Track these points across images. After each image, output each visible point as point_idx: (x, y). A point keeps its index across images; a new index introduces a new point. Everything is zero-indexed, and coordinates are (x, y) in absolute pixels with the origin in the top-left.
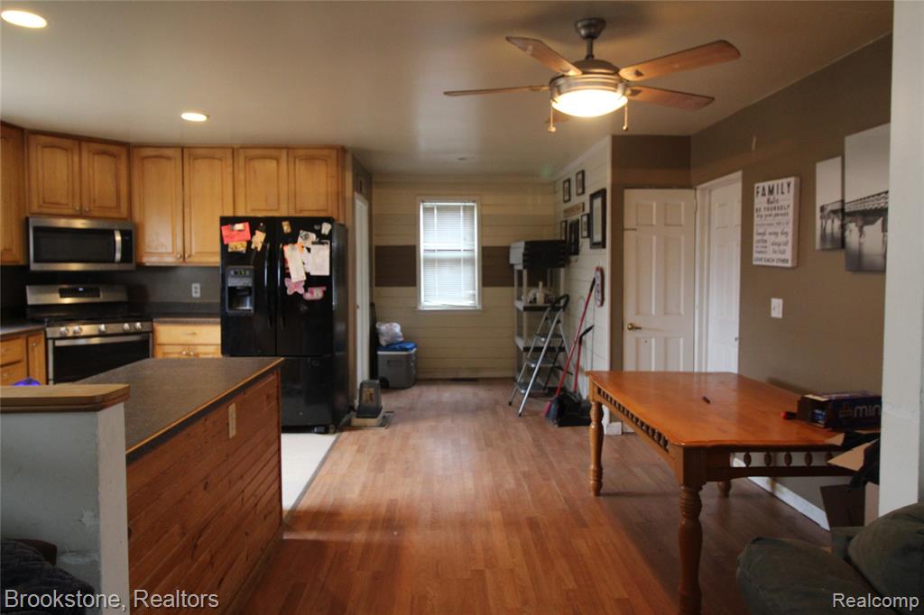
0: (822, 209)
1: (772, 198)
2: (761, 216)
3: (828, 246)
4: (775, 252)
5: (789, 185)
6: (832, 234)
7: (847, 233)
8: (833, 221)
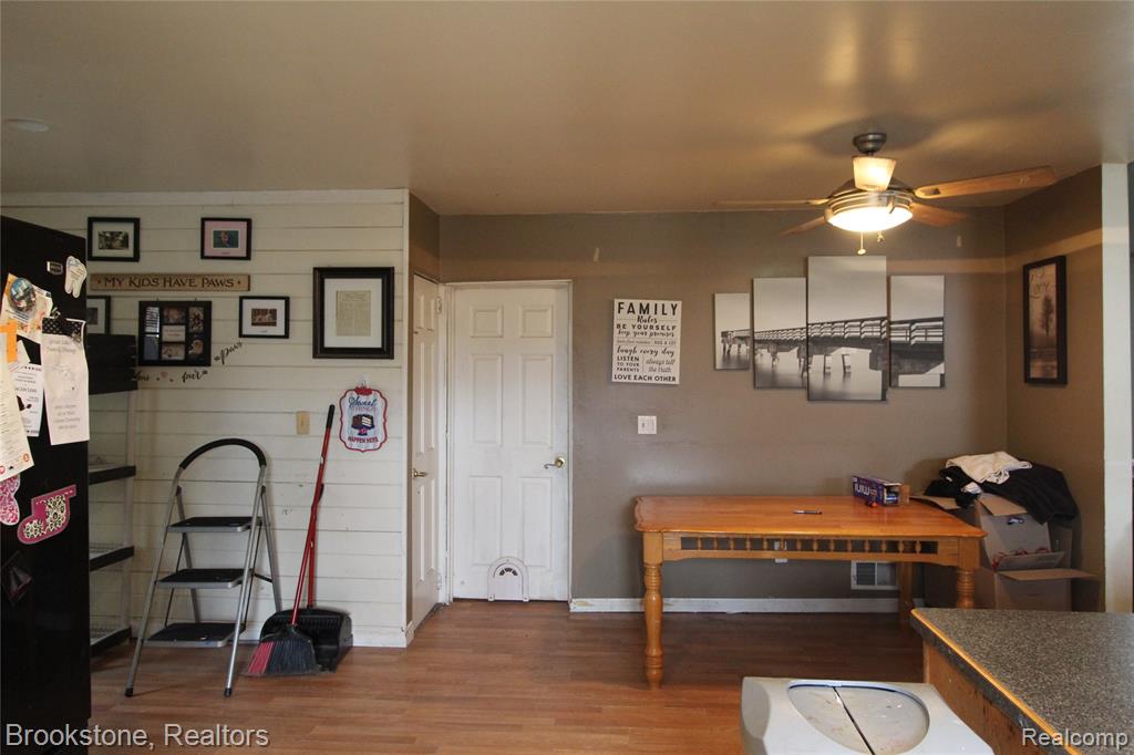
0: (724, 334)
1: (646, 317)
2: (628, 333)
3: (733, 366)
4: (652, 369)
5: (674, 308)
6: (739, 356)
7: (758, 357)
8: (739, 346)
